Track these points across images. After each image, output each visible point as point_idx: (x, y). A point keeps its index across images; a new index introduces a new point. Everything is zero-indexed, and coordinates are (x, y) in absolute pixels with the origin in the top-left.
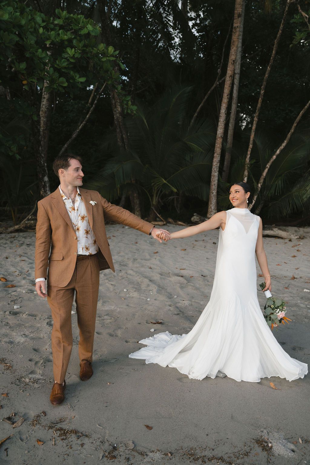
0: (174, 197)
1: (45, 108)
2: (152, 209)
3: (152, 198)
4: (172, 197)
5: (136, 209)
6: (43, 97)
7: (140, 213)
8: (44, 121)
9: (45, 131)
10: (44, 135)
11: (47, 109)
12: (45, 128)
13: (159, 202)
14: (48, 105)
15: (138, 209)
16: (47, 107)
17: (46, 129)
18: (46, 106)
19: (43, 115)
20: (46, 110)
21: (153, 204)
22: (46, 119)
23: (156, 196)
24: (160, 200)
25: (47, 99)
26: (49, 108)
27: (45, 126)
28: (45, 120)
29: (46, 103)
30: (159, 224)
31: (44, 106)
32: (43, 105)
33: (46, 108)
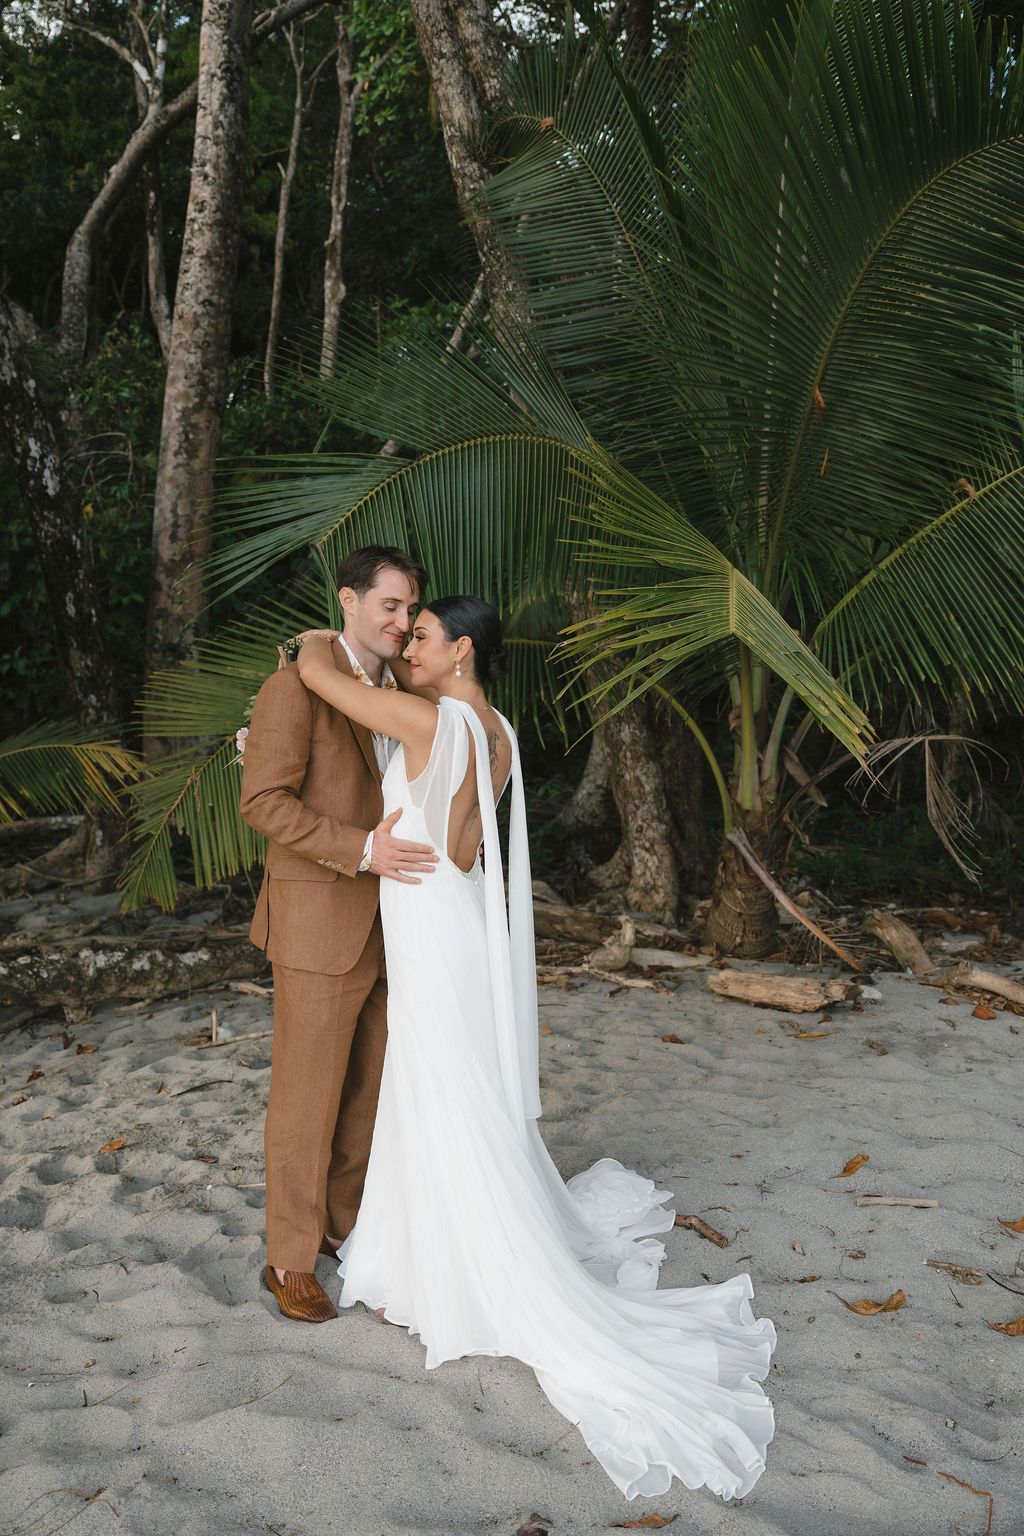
0: (917, 740)
1: (192, 302)
2: (732, 846)
3: (728, 760)
4: (897, 742)
5: (640, 830)
6: (185, 248)
7: (667, 861)
8: (191, 365)
9: (194, 419)
10: (191, 436)
11: (206, 303)
12: (196, 400)
13: (787, 785)
14: (207, 287)
15: (650, 833)
16: (205, 294)
17: (197, 409)
18: (198, 292)
19: (183, 340)
20: (199, 309)
21: (737, 806)
22: (199, 354)
23: (762, 745)
24: (794, 768)
25: (202, 257)
26: (215, 299)
27: (192, 392)
28: (192, 359)
29: (201, 275)
30: (778, 1000)
31: (187, 293)
32: (186, 286)
33: (201, 298)
